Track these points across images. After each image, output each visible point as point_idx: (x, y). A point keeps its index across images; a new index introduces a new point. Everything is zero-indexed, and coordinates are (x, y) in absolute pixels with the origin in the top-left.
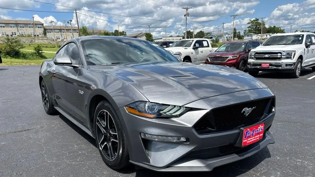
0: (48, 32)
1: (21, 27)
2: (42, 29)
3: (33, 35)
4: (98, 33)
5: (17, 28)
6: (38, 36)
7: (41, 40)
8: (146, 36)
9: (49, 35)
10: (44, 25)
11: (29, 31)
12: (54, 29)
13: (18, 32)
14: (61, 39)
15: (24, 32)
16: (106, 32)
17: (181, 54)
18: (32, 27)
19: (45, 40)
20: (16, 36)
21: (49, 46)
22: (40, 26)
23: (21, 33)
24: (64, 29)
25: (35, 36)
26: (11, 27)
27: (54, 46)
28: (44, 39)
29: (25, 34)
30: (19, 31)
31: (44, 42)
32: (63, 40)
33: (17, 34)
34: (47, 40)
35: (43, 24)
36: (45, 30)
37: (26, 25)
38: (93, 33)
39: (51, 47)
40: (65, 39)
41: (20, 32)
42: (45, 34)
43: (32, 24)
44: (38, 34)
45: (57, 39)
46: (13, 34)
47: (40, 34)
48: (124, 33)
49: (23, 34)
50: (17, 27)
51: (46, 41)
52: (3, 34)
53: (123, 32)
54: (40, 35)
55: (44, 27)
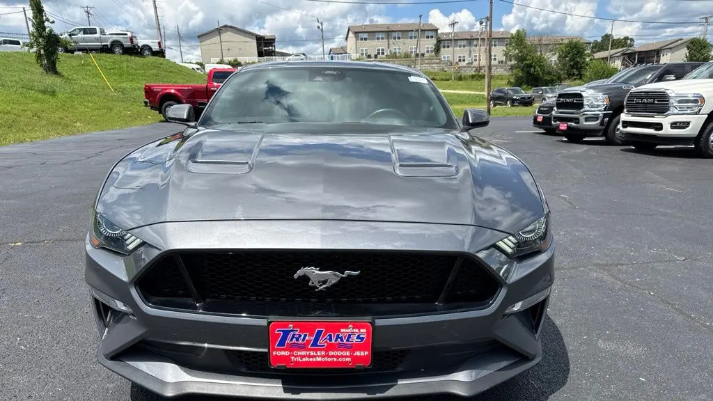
0: (444, 47)
1: (395, 38)
2: (434, 41)
3: (413, 54)
4: (550, 44)
5: (388, 41)
6: (423, 55)
7: (428, 64)
8: (688, 48)
9: (446, 53)
10: (439, 32)
11: (408, 45)
12: (455, 40)
13: (389, 48)
14: (466, 62)
15: (399, 49)
16: (575, 41)
18: (415, 37)
19: (434, 63)
20: (384, 56)
21: (438, 77)
22: (430, 34)
23: (393, 51)
24: (478, 39)
25: (417, 55)
26: (378, 39)
27: (448, 77)
28: (433, 61)
29: (399, 53)
30: (390, 46)
31: (433, 68)
32: (472, 63)
33: (385, 54)
34: (437, 63)
35: (436, 30)
36: (439, 41)
37: (405, 32)
38: (540, 45)
39: (442, 80)
40: (476, 60)
41: (393, 48)
42: (437, 50)
43: (417, 31)
44: (423, 50)
45: (460, 61)
46: (379, 53)
47: (428, 52)
48: (629, 42)
49: (395, 53)
50: (388, 38)
51: (436, 66)
52: (362, 54)
53: (626, 38)
54: (427, 55)
55: (439, 36)
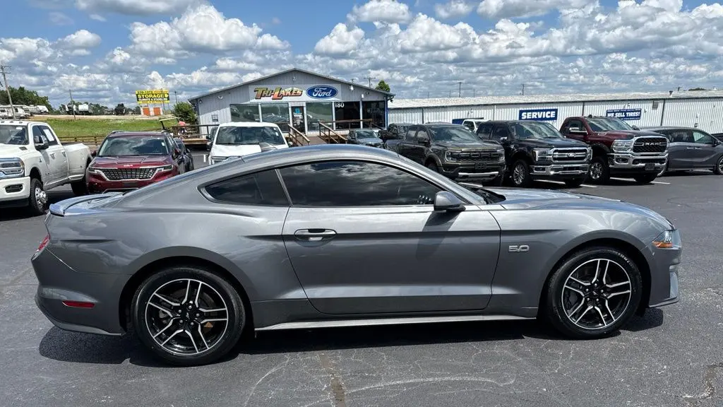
17: (23, 164)
